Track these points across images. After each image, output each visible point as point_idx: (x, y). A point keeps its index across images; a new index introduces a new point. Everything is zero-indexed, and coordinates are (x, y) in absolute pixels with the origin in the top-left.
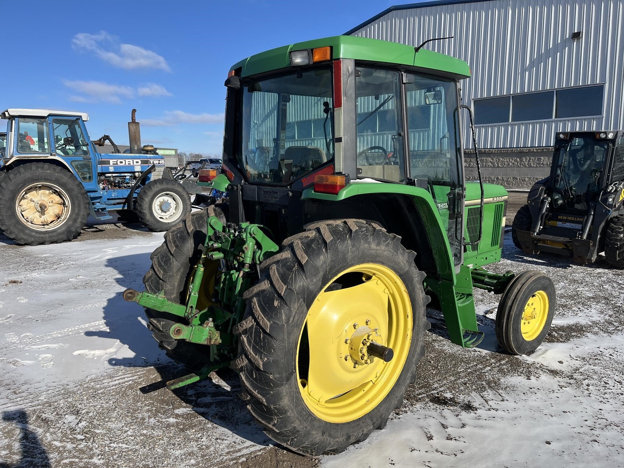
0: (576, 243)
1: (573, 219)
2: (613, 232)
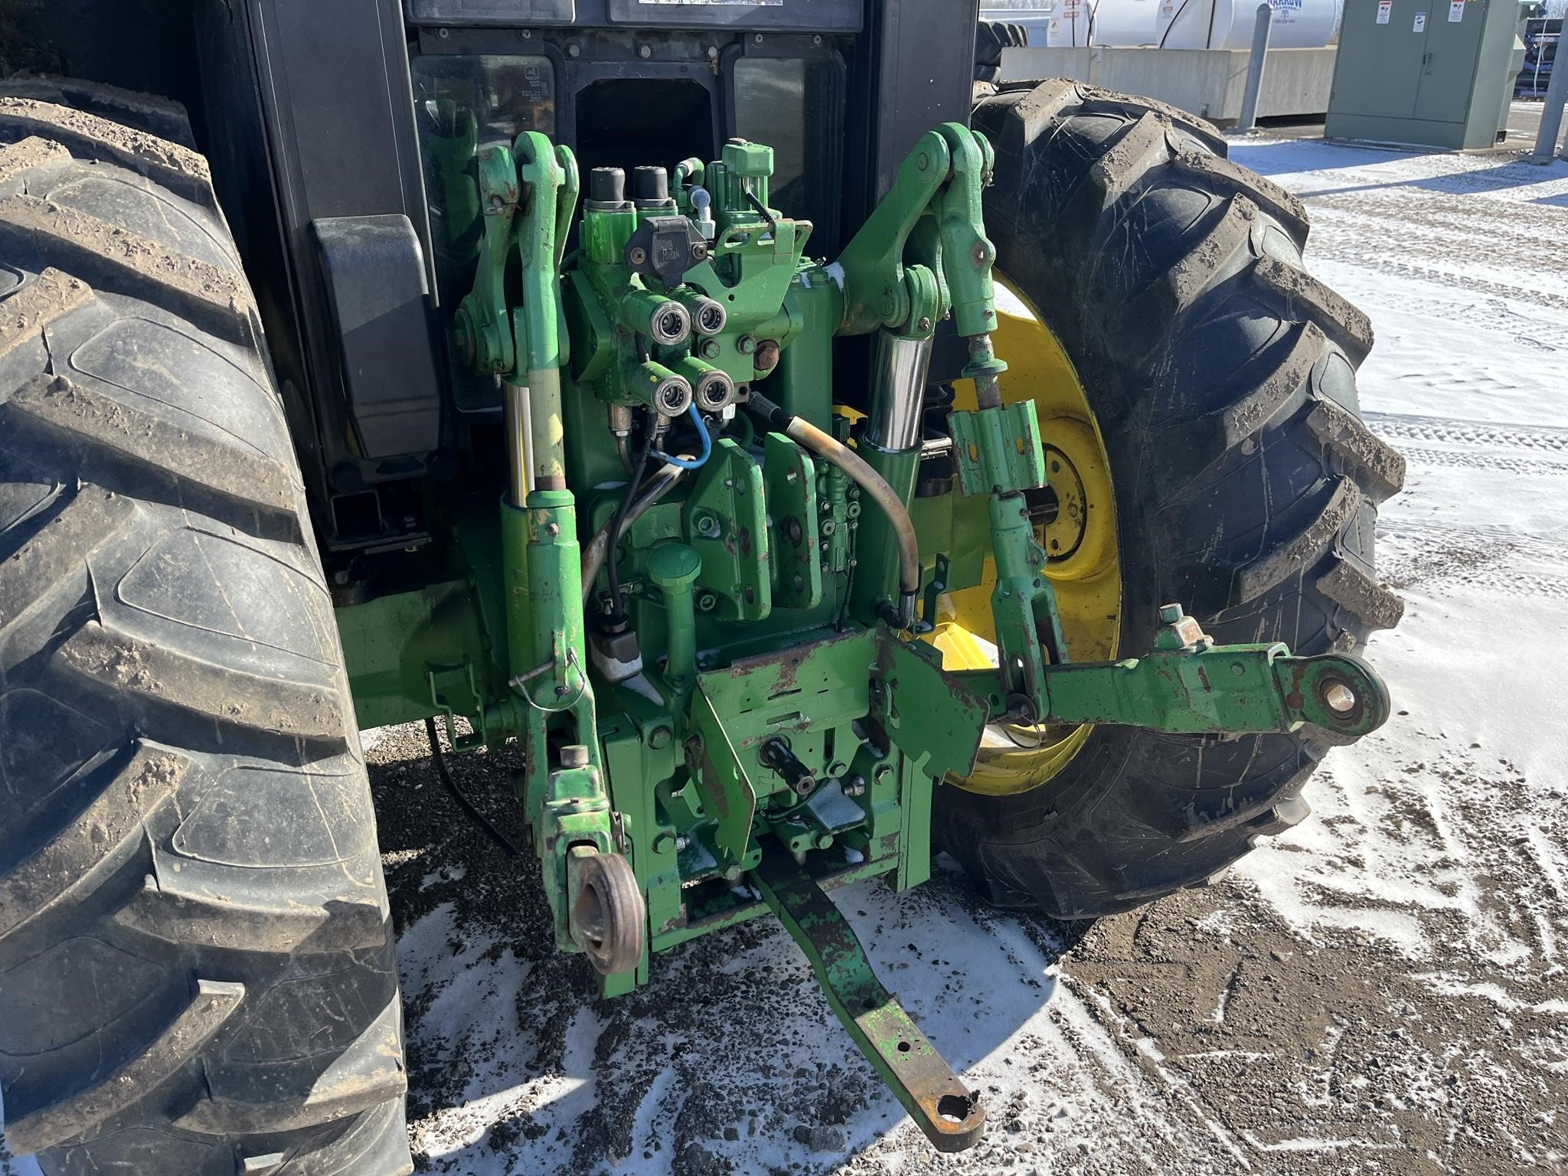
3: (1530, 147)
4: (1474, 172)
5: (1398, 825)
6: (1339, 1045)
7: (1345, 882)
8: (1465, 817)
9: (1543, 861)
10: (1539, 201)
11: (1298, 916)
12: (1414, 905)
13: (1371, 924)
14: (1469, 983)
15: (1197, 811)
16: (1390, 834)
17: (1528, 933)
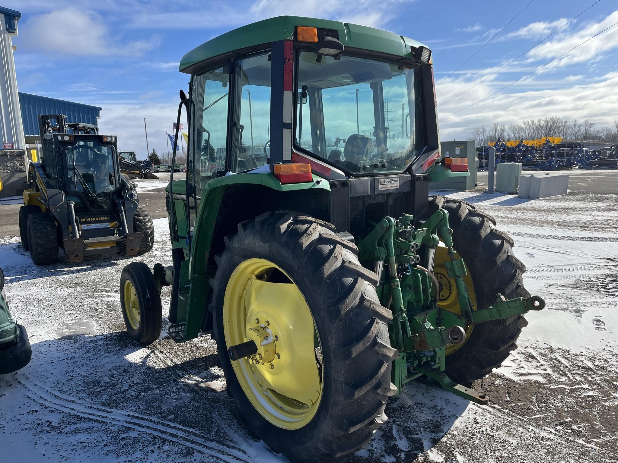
0: (130, 238)
1: (97, 219)
2: (142, 223)
3: (486, 188)
4: (472, 197)
5: (528, 359)
6: (536, 400)
7: (522, 371)
8: (542, 356)
9: (563, 362)
10: (493, 204)
11: (516, 379)
12: (539, 373)
13: (533, 378)
14: (557, 385)
15: (501, 343)
16: (527, 361)
17: (566, 375)
